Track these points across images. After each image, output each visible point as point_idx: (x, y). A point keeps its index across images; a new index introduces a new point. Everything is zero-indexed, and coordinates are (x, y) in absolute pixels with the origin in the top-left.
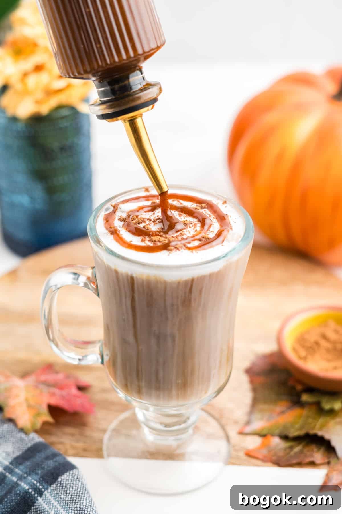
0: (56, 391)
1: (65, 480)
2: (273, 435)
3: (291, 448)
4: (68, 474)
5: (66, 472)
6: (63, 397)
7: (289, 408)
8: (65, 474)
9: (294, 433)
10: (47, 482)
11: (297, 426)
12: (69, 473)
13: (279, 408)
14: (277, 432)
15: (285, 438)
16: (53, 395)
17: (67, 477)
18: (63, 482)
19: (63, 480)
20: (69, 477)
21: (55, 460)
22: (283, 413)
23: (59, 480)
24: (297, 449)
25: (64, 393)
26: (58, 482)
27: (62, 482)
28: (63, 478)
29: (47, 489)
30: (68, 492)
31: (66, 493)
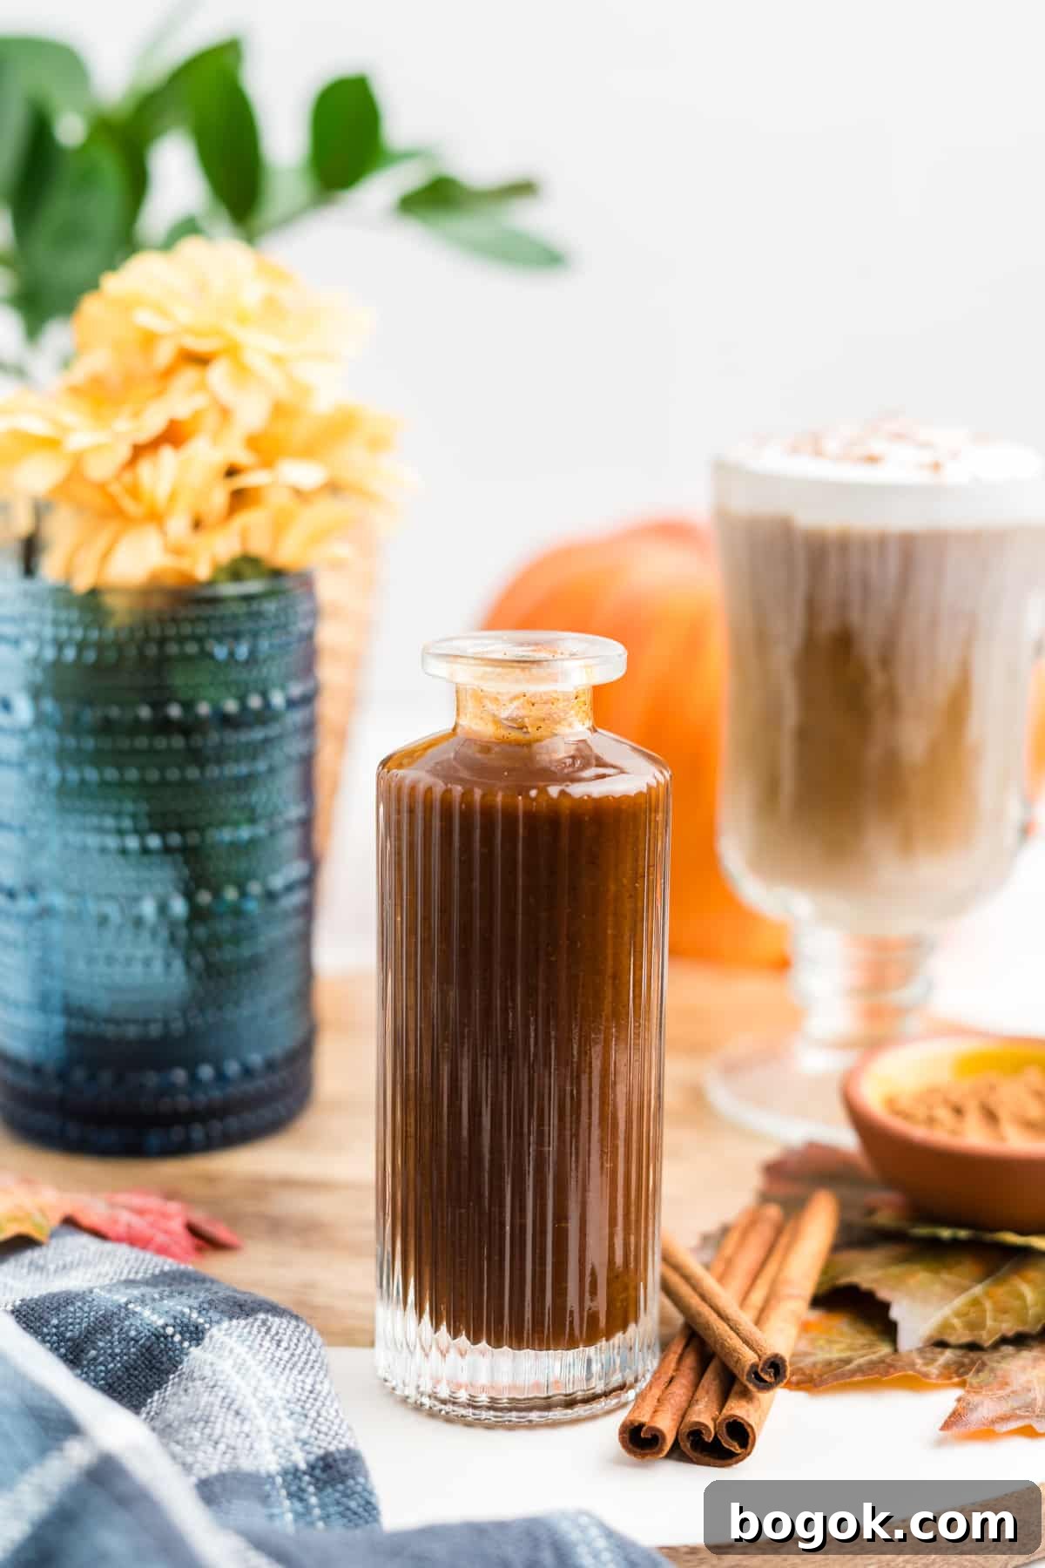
23: (259, 1317)
29: (218, 1322)
30: (284, 1345)
31: (278, 1345)
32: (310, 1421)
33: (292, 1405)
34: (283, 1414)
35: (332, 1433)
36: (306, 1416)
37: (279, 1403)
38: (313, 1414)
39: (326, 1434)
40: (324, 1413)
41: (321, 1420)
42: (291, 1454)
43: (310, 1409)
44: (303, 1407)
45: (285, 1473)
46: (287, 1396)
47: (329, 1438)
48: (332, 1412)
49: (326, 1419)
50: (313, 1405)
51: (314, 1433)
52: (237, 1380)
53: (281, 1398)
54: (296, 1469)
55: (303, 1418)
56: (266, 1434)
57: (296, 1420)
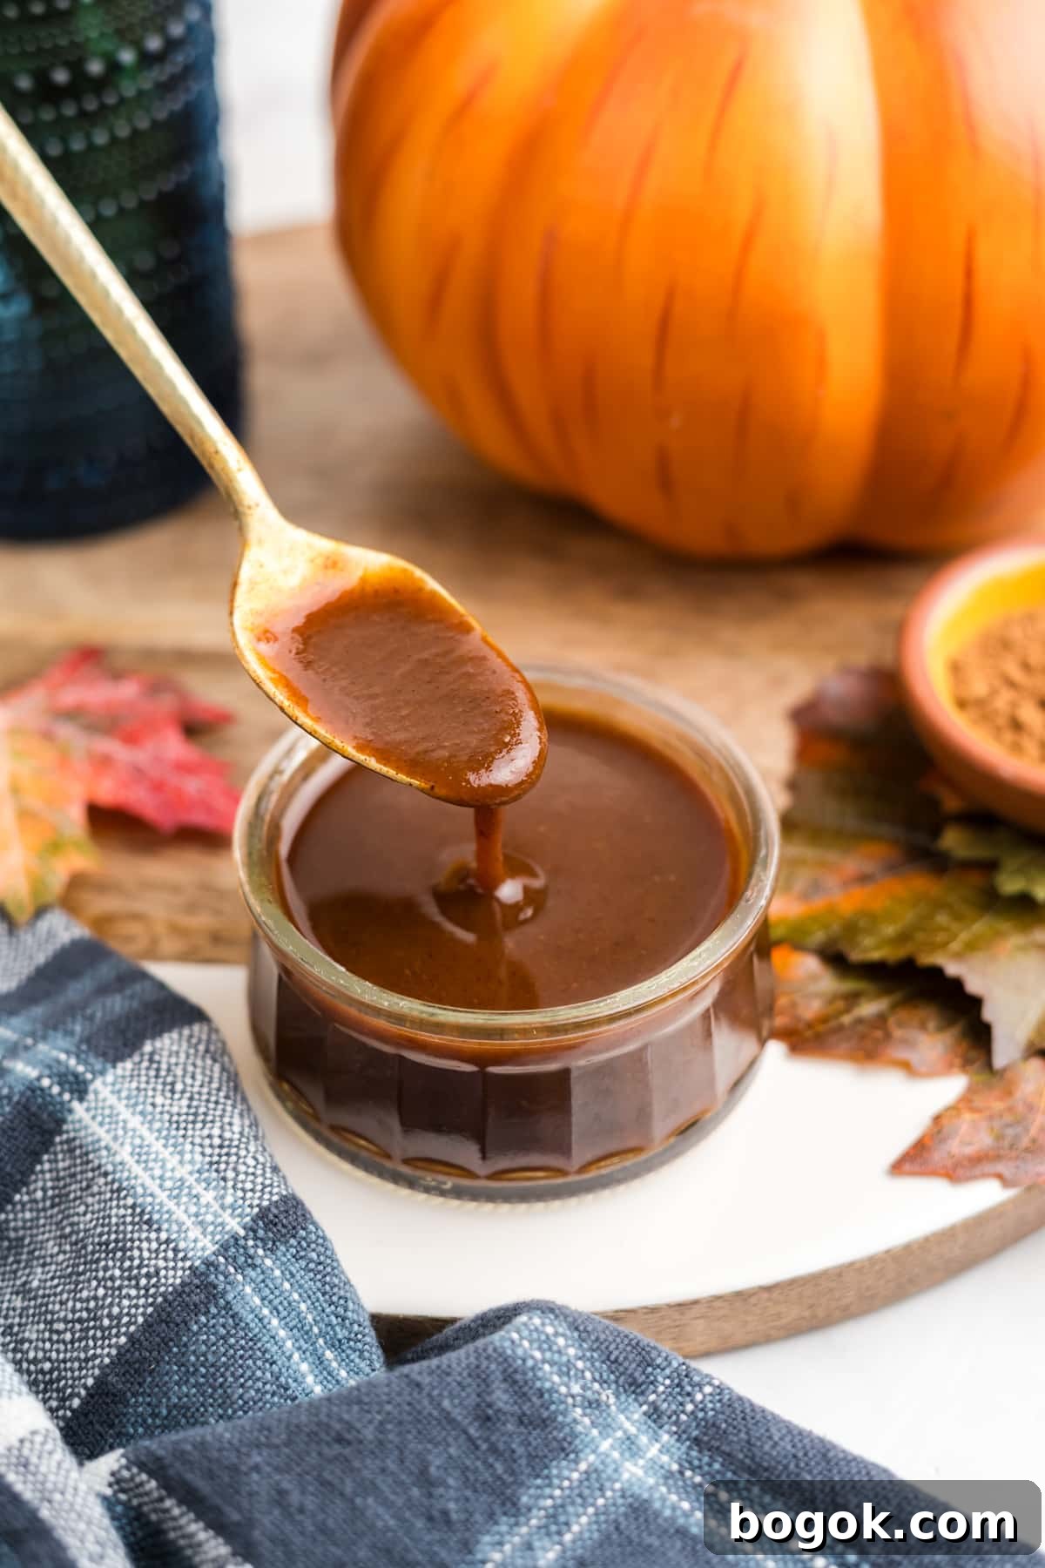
0: (111, 746)
1: (165, 1053)
2: (798, 946)
3: (852, 999)
4: (175, 1035)
5: (170, 1030)
6: (138, 773)
7: (892, 868)
8: (166, 1036)
9: (870, 949)
10: (104, 1055)
11: (890, 930)
12: (180, 1035)
13: (853, 863)
14: (819, 937)
15: (835, 959)
16: (103, 763)
17: (172, 1044)
18: (161, 1055)
19: (158, 1051)
20: (180, 1046)
21: (128, 992)
22: (863, 879)
23: (148, 1048)
24: (869, 1008)
25: (140, 756)
26: (142, 1055)
27: (157, 1058)
28: (158, 1044)
29: (103, 1073)
30: (179, 1087)
31: (173, 1092)
32: (230, 1184)
33: (206, 1175)
34: (199, 1189)
35: (259, 1187)
36: (224, 1179)
37: (191, 1180)
38: (230, 1174)
39: (252, 1190)
40: (242, 1168)
41: (242, 1177)
42: (222, 1224)
43: (225, 1170)
44: (217, 1171)
45: (225, 1248)
46: (198, 1166)
47: (258, 1194)
48: (251, 1162)
49: (246, 1174)
50: (227, 1163)
51: (240, 1194)
52: (137, 1170)
53: (191, 1173)
54: (236, 1238)
55: (222, 1183)
56: (189, 1223)
57: (215, 1188)
